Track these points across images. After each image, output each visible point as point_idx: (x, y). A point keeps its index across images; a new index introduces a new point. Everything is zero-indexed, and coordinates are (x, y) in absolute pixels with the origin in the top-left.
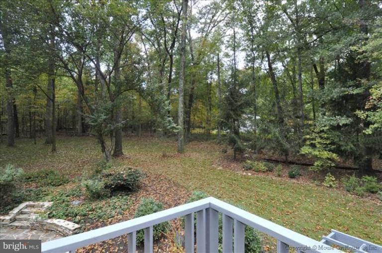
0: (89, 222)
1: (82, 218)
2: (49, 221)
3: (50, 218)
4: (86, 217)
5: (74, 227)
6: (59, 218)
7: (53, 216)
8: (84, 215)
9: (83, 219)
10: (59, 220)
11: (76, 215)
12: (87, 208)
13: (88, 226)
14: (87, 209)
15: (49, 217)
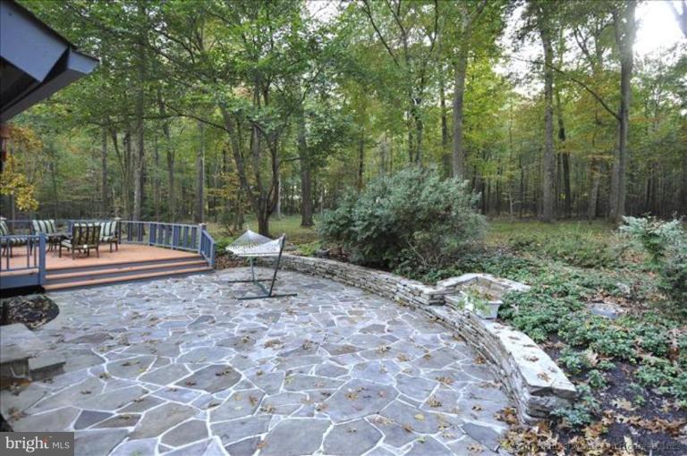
0: (629, 396)
1: (605, 363)
2: (491, 327)
3: (500, 319)
4: (624, 367)
5: (544, 377)
6: (522, 329)
7: (510, 317)
8: (619, 358)
9: (605, 370)
10: (517, 334)
11: (585, 344)
12: (642, 333)
13: (621, 411)
14: (640, 340)
15: (499, 316)
